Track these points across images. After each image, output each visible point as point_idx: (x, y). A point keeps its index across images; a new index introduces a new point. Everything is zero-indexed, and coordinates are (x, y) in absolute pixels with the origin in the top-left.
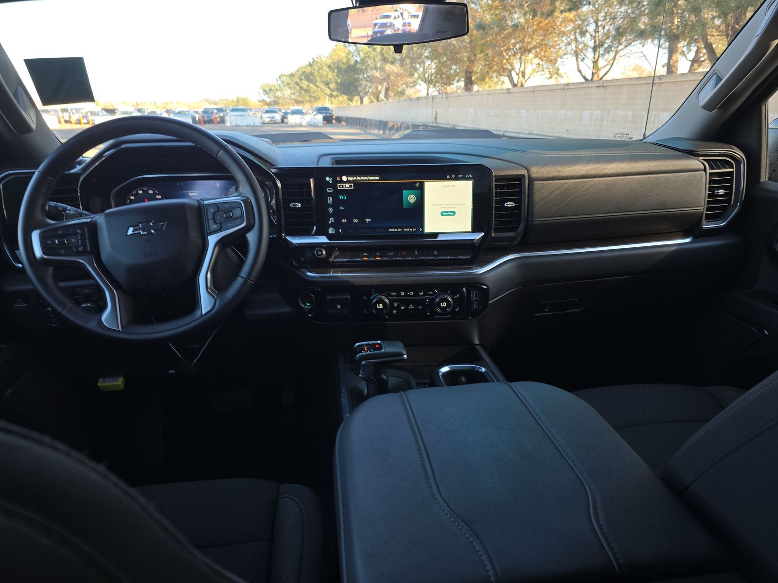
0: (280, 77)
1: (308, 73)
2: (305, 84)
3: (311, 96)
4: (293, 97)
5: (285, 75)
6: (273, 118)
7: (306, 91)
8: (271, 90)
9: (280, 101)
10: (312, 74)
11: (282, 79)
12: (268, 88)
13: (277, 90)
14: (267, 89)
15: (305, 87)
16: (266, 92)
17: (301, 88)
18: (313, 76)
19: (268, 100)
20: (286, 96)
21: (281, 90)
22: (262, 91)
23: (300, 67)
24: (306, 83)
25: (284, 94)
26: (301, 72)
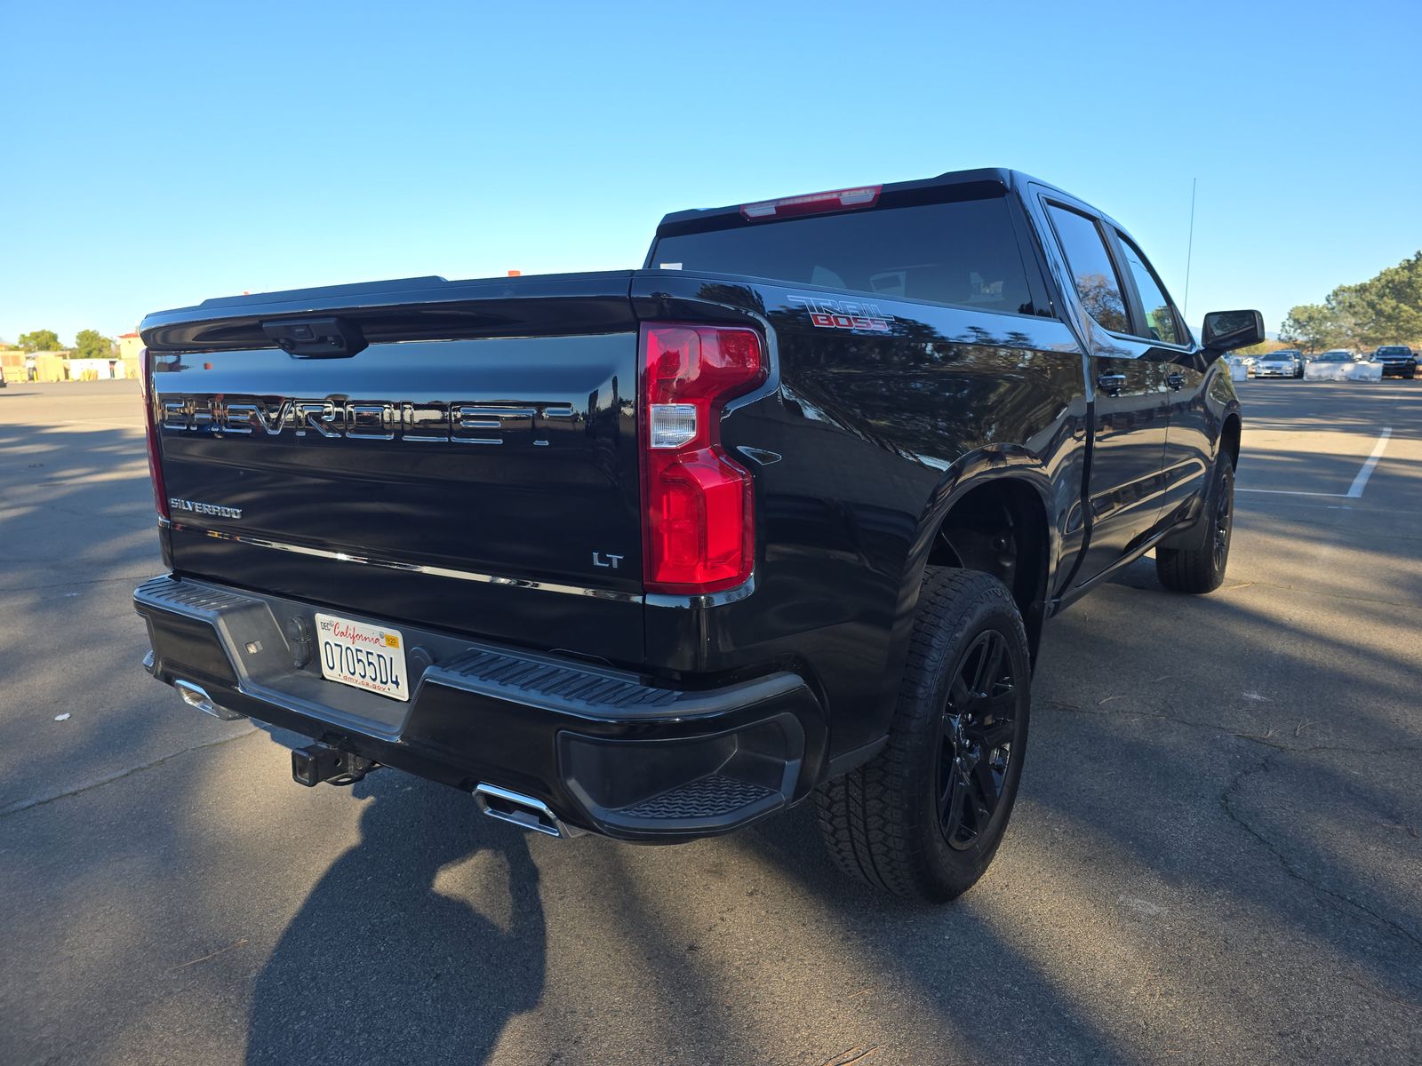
0: (1336, 294)
1: (1400, 283)
2: (1388, 304)
3: (1398, 328)
4: (1359, 331)
5: (1349, 288)
6: (1279, 368)
7: (1390, 318)
8: (1311, 318)
9: (1328, 339)
10: (1410, 284)
11: (1340, 298)
12: (1306, 315)
13: (1326, 318)
14: (1303, 318)
15: (1388, 310)
16: (1299, 323)
17: (1379, 313)
18: (1413, 288)
19: (1301, 339)
20: (1344, 330)
21: (1334, 317)
22: (1291, 323)
23: (1383, 271)
24: (1393, 303)
25: (1340, 327)
26: (1383, 281)
